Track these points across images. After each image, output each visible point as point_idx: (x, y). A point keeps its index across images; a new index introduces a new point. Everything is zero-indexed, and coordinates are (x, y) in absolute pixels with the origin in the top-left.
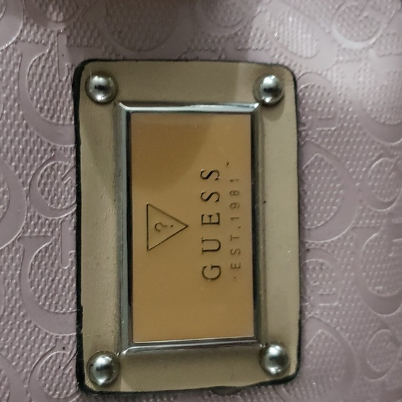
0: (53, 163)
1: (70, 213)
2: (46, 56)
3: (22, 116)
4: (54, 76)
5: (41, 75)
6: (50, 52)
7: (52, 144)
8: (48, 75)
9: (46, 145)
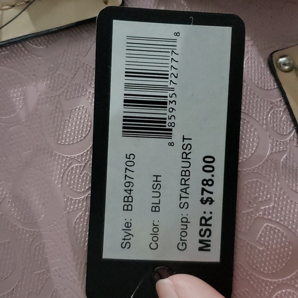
0: (273, 110)
1: (292, 135)
2: (250, 57)
3: (250, 89)
4: (258, 66)
5: (251, 67)
6: (251, 55)
7: (269, 100)
8: (255, 66)
9: (266, 102)
